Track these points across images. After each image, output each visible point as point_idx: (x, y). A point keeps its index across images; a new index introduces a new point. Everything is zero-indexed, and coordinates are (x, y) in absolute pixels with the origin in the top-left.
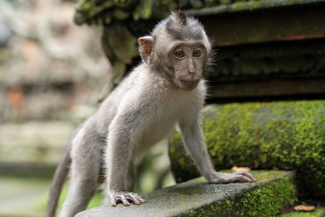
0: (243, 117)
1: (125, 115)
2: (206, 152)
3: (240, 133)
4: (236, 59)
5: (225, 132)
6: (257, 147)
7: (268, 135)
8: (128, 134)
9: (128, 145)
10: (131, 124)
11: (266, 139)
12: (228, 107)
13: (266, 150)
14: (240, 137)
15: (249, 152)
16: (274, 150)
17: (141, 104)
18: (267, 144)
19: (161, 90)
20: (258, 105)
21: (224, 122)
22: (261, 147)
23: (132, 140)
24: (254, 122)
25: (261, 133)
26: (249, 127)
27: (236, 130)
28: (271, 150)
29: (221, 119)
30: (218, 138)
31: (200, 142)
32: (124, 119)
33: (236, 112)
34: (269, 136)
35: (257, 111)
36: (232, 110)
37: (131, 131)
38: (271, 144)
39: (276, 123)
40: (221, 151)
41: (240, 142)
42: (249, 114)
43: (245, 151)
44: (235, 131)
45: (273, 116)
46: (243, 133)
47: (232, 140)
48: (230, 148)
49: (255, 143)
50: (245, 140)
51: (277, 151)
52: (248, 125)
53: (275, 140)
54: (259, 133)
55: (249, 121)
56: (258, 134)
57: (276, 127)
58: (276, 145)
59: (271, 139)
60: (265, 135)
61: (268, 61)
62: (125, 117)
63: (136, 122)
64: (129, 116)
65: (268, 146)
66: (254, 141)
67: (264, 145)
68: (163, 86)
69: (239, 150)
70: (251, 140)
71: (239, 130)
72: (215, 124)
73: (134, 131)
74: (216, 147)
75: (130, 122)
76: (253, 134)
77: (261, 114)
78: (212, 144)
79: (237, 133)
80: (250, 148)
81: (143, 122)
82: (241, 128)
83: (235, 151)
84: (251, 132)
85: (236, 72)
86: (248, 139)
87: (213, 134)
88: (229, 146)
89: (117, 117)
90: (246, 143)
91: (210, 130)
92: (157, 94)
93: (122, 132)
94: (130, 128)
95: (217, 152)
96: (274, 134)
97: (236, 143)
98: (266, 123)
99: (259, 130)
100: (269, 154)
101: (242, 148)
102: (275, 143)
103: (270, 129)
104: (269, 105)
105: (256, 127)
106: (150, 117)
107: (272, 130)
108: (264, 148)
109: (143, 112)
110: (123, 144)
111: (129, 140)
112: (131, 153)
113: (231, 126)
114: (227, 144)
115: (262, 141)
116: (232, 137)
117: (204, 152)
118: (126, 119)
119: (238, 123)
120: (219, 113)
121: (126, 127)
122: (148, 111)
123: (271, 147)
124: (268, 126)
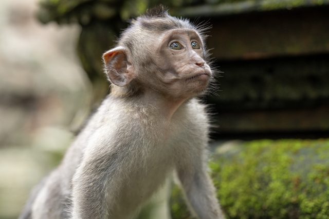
0: (277, 162)
1: (95, 161)
2: (219, 211)
3: (272, 185)
4: (268, 78)
5: (251, 183)
6: (296, 205)
7: (312, 187)
8: (101, 187)
9: (101, 202)
10: (104, 173)
11: (309, 193)
12: (255, 146)
13: (309, 210)
14: (271, 191)
15: (284, 211)
16: (320, 210)
17: (117, 143)
18: (310, 201)
19: (145, 121)
20: (298, 145)
21: (248, 168)
22: (302, 206)
23: (106, 195)
24: (292, 169)
25: (302, 185)
26: (285, 177)
27: (266, 179)
28: (316, 210)
29: (245, 163)
30: (240, 190)
31: (209, 197)
32: (93, 167)
33: (267, 154)
34: (314, 190)
35: (297, 153)
36: (261, 151)
37: (105, 182)
38: (316, 201)
39: (323, 171)
40: (244, 209)
41: (272, 197)
42: (284, 157)
43: (279, 210)
44: (264, 181)
45: (319, 161)
46: (276, 185)
47: (261, 194)
48: (257, 206)
49: (293, 199)
50: (279, 195)
51: (324, 211)
52: (284, 173)
53: (321, 195)
54: (299, 186)
55: (285, 168)
56: (297, 186)
57: (323, 177)
58: (323, 203)
59: (316, 194)
60: (308, 188)
61: (314, 80)
62: (95, 164)
63: (110, 170)
64: (101, 162)
65: (311, 204)
66: (292, 196)
67: (306, 202)
68: (147, 115)
69: (270, 208)
70: (287, 195)
71: (270, 180)
72: (236, 172)
73: (108, 182)
74: (238, 204)
75: (103, 170)
76: (291, 186)
77: (302, 158)
78: (231, 200)
79: (267, 184)
80: (286, 206)
81: (121, 170)
82: (274, 177)
83: (265, 211)
84: (287, 183)
85: (268, 96)
86: (283, 194)
87: (233, 185)
88: (256, 202)
89: (83, 164)
90: (280, 198)
91: (230, 178)
92: (139, 127)
93: (91, 184)
94: (103, 179)
95: (238, 211)
96: (320, 187)
97: (265, 199)
98: (309, 171)
99: (299, 181)
100: (313, 215)
101: (275, 207)
102: (322, 201)
103: (315, 179)
104: (313, 145)
105: (295, 176)
106: (132, 162)
107: (317, 182)
108: (307, 207)
109: (120, 155)
110: (93, 201)
111: (102, 196)
112: (107, 213)
113: (259, 174)
114: (253, 199)
115: (302, 196)
116: (260, 189)
117: (216, 211)
118: (97, 167)
119: (269, 171)
120: (242, 155)
121: (97, 177)
122: (128, 154)
123: (315, 206)
124: (312, 175)
